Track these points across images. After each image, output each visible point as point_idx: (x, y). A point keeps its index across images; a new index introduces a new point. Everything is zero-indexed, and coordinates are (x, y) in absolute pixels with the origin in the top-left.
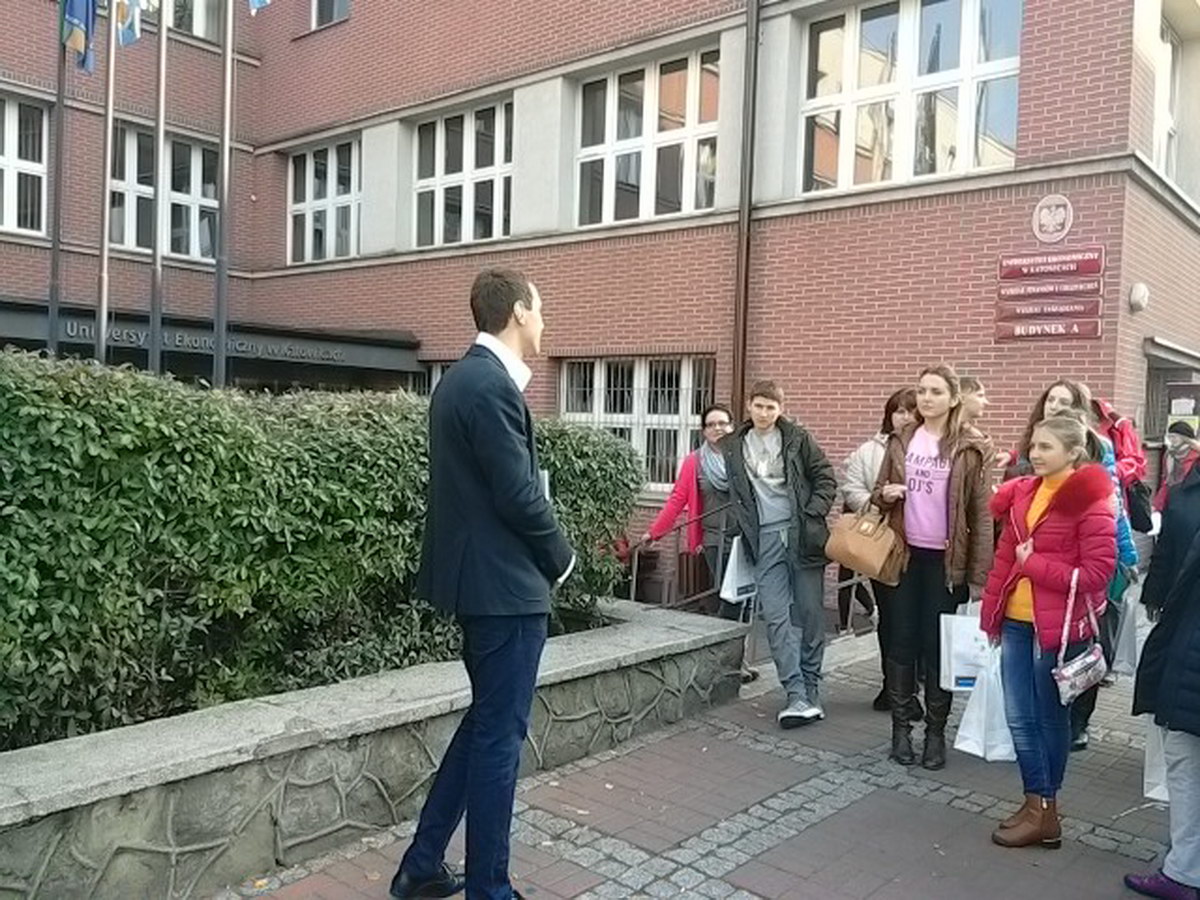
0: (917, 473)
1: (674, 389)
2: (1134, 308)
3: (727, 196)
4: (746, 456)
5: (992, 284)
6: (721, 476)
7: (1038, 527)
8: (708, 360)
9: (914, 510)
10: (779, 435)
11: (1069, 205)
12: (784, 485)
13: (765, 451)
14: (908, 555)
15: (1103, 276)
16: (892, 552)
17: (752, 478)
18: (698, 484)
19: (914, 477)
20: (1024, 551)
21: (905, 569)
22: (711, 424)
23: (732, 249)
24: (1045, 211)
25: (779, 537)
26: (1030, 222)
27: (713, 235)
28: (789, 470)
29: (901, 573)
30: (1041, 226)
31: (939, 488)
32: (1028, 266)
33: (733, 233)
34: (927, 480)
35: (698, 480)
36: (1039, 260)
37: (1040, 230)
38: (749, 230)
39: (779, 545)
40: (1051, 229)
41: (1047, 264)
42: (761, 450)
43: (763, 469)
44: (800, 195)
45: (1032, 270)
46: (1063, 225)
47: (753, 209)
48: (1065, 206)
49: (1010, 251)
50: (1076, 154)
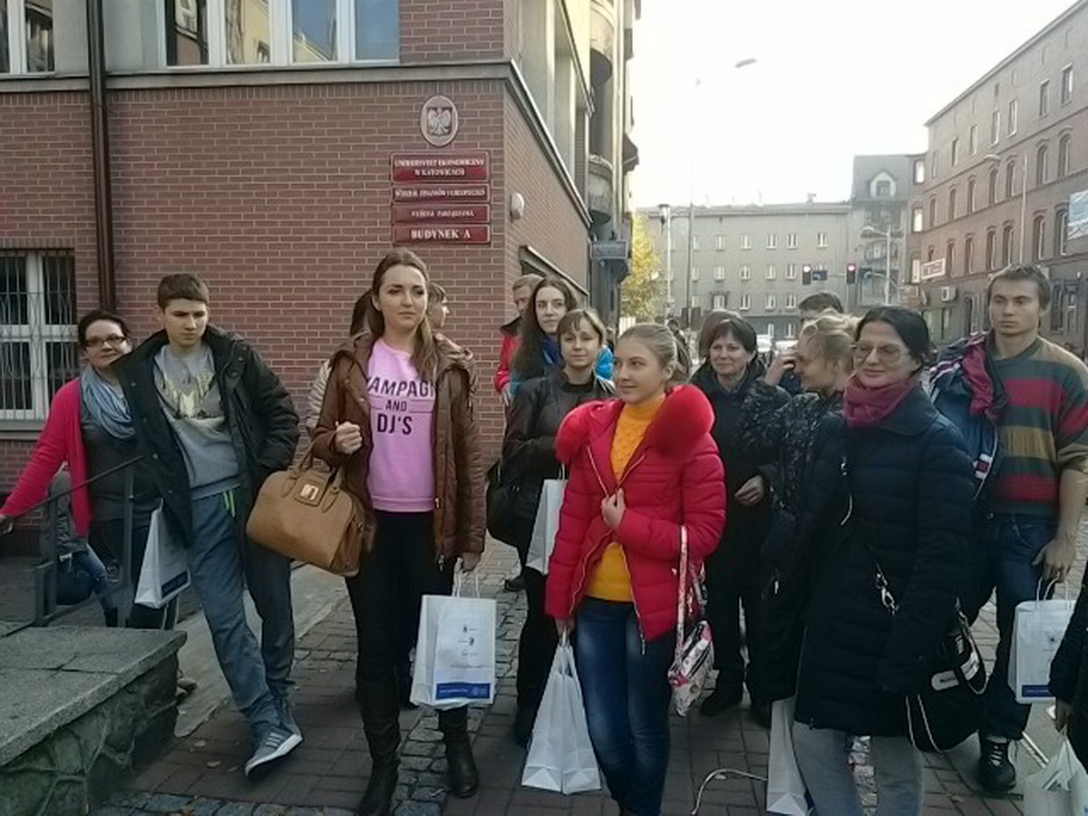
0: (389, 406)
1: (18, 292)
2: (514, 216)
3: (71, 57)
4: (160, 387)
5: (386, 185)
6: (121, 419)
7: (630, 471)
8: (63, 259)
9: (386, 458)
10: (209, 351)
11: (454, 109)
12: (221, 427)
13: (190, 379)
14: (373, 528)
15: (489, 182)
16: (349, 528)
17: (172, 419)
18: (83, 432)
19: (384, 411)
20: (614, 508)
21: (369, 547)
22: (95, 341)
23: (84, 123)
24: (432, 112)
25: (221, 503)
26: (419, 123)
27: (58, 104)
28: (231, 405)
29: (363, 553)
30: (429, 128)
31: (422, 425)
32: (420, 168)
33: (83, 103)
34: (403, 415)
35: (82, 425)
36: (429, 162)
37: (428, 132)
38: (104, 102)
39: (222, 515)
40: (439, 131)
41: (437, 167)
42: (183, 377)
43: (188, 405)
44: (163, 67)
45: (424, 173)
46: (450, 128)
47: (107, 76)
48: (450, 109)
49: (402, 151)
50: (456, 57)
